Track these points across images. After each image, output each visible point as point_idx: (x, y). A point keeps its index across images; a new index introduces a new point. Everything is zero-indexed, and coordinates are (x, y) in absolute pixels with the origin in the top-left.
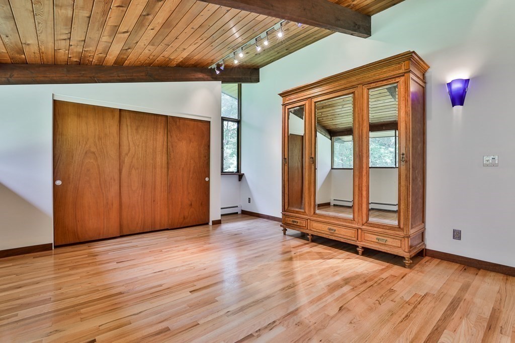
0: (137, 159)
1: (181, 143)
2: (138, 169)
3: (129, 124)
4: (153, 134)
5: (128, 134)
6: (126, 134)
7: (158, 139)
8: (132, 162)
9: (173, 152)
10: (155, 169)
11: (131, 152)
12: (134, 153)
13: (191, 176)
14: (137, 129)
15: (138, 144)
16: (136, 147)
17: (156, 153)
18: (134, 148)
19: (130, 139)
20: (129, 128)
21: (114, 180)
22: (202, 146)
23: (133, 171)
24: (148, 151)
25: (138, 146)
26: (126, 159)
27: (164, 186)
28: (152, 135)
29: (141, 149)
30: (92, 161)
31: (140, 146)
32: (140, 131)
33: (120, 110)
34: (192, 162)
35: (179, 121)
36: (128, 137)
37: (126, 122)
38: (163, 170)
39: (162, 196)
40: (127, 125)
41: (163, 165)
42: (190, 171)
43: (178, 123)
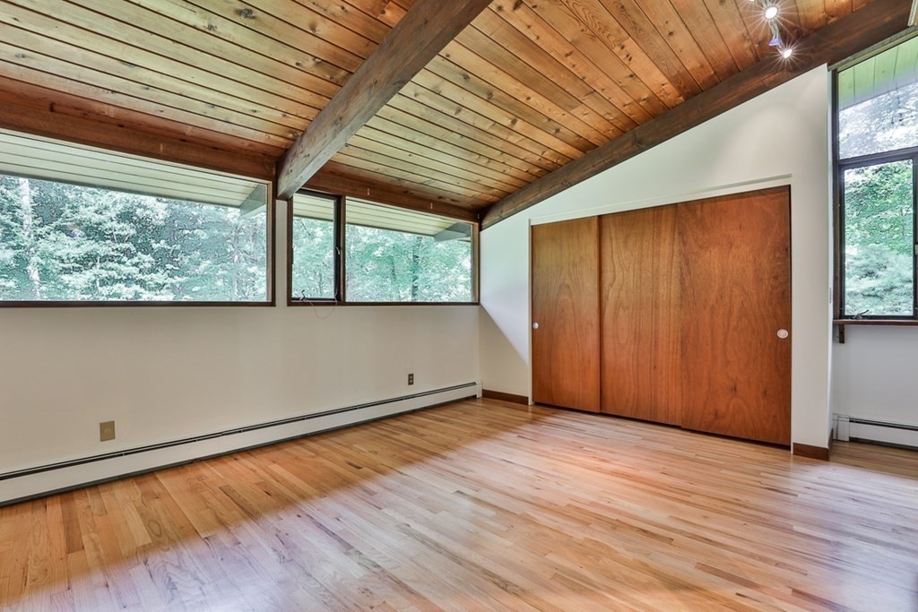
0: (627, 292)
1: (708, 254)
2: (627, 308)
3: (613, 235)
4: (653, 244)
5: (612, 252)
6: (610, 253)
7: (661, 253)
8: (618, 297)
9: (690, 274)
10: (657, 308)
11: (617, 280)
12: (621, 283)
13: (733, 323)
14: (625, 242)
15: (627, 266)
16: (625, 272)
17: (657, 279)
18: (621, 274)
19: (616, 260)
20: (614, 241)
21: (592, 326)
22: (765, 253)
23: (621, 312)
24: (643, 276)
25: (628, 271)
26: (610, 293)
27: (674, 342)
28: (651, 247)
29: (631, 274)
30: (566, 297)
31: (631, 270)
32: (630, 244)
33: (600, 217)
34: (736, 291)
35: (702, 207)
36: (612, 256)
37: (610, 233)
38: (672, 311)
39: (671, 361)
40: (611, 238)
41: (672, 301)
42: (730, 312)
43: (698, 213)
